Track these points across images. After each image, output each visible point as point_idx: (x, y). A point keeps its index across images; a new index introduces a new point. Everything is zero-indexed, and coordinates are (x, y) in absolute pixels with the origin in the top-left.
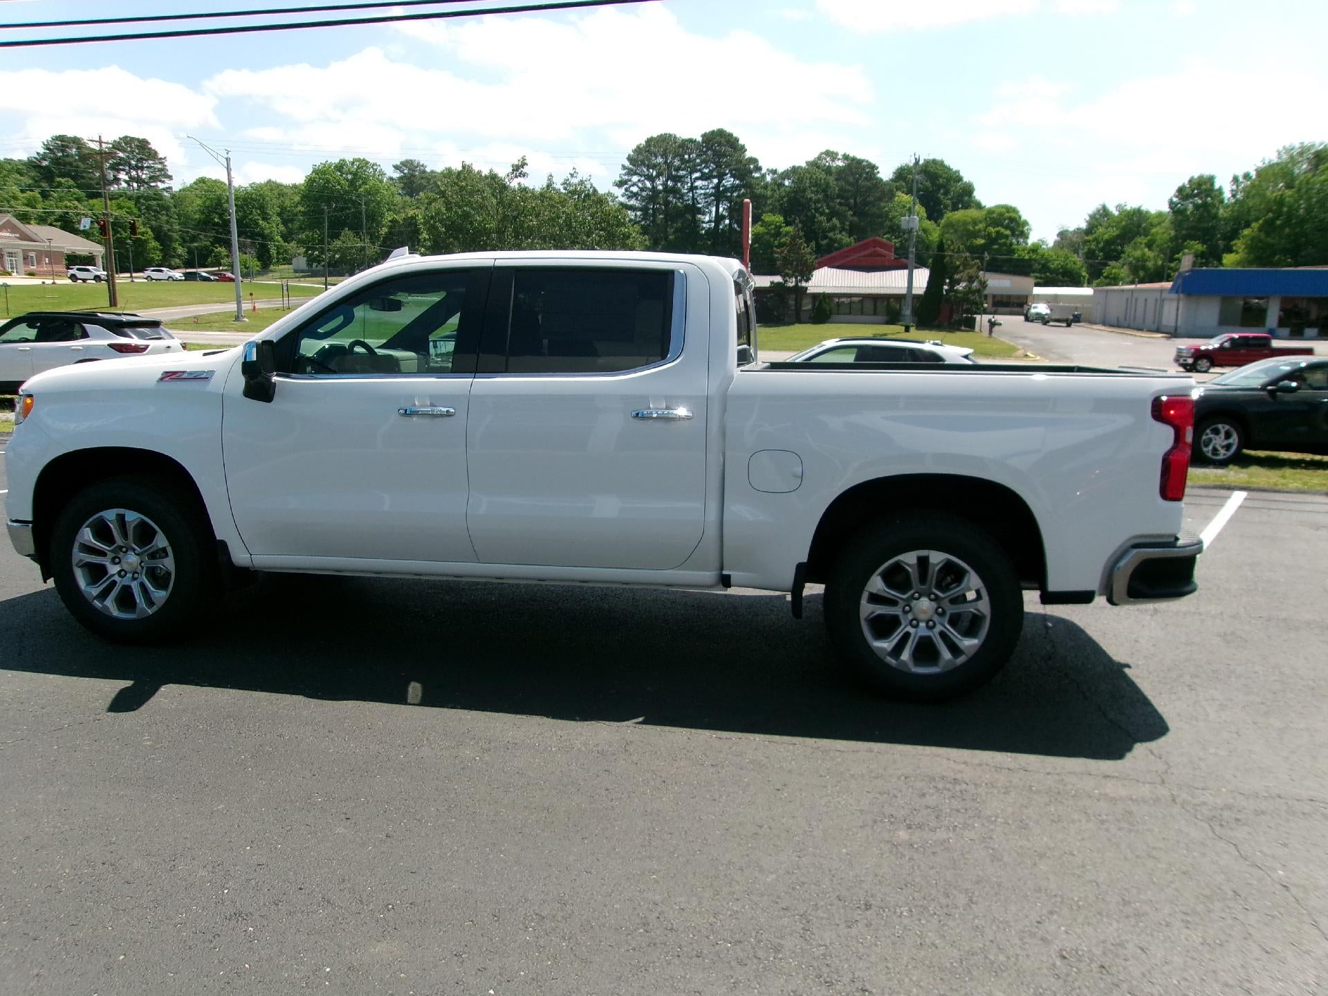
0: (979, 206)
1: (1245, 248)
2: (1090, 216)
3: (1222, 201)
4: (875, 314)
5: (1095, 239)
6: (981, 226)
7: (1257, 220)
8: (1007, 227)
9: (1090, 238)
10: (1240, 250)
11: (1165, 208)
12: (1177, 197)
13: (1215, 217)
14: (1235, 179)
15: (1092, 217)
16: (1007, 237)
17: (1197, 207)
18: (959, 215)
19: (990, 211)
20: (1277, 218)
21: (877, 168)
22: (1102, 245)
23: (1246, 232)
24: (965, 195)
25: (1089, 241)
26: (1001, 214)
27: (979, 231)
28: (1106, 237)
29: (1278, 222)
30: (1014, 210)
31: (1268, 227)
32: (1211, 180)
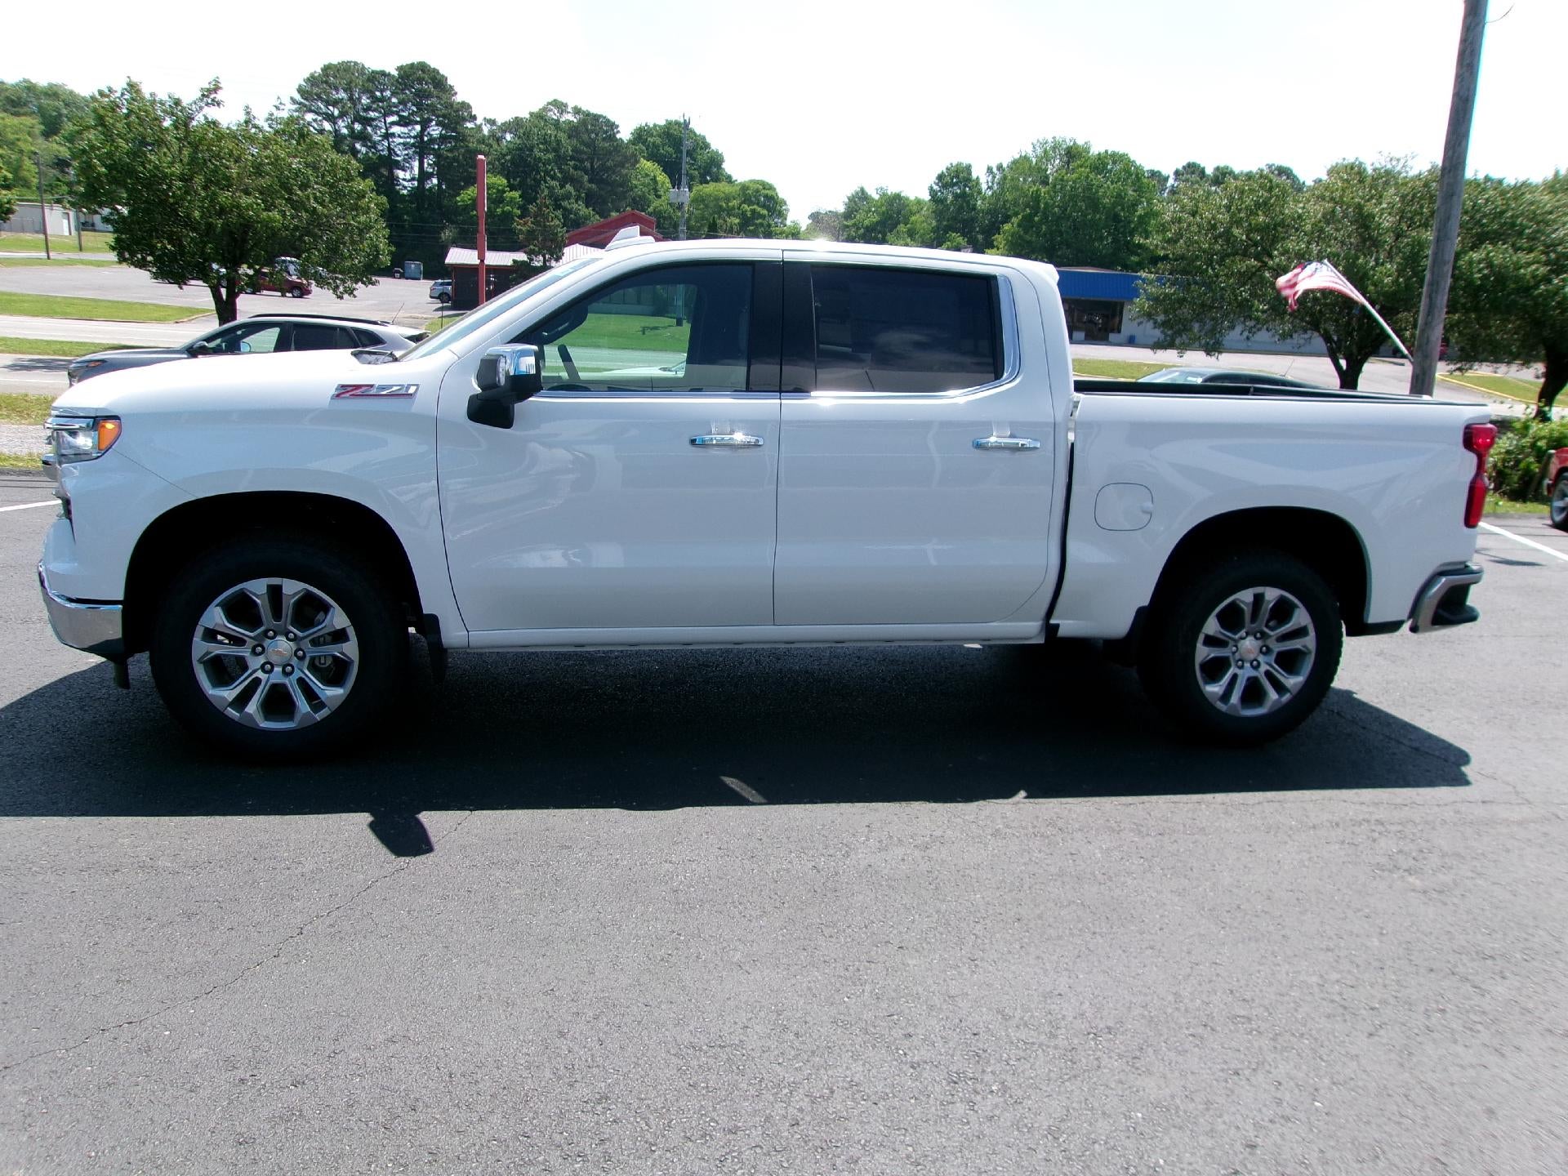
0: (729, 179)
1: (1005, 245)
2: (849, 198)
3: (980, 192)
4: (639, 302)
5: (854, 225)
6: (734, 203)
7: (1016, 214)
8: (764, 206)
9: (849, 223)
10: (1001, 246)
11: (926, 197)
12: (937, 184)
13: (974, 208)
14: (990, 170)
15: (852, 199)
16: (763, 217)
17: (956, 196)
18: (710, 188)
19: (744, 187)
20: (1036, 215)
21: (617, 126)
22: (862, 231)
23: (1007, 227)
24: (711, 168)
25: (847, 227)
26: (757, 191)
27: (733, 208)
28: (867, 222)
29: (1036, 219)
30: (771, 188)
31: (1027, 223)
32: (969, 167)
